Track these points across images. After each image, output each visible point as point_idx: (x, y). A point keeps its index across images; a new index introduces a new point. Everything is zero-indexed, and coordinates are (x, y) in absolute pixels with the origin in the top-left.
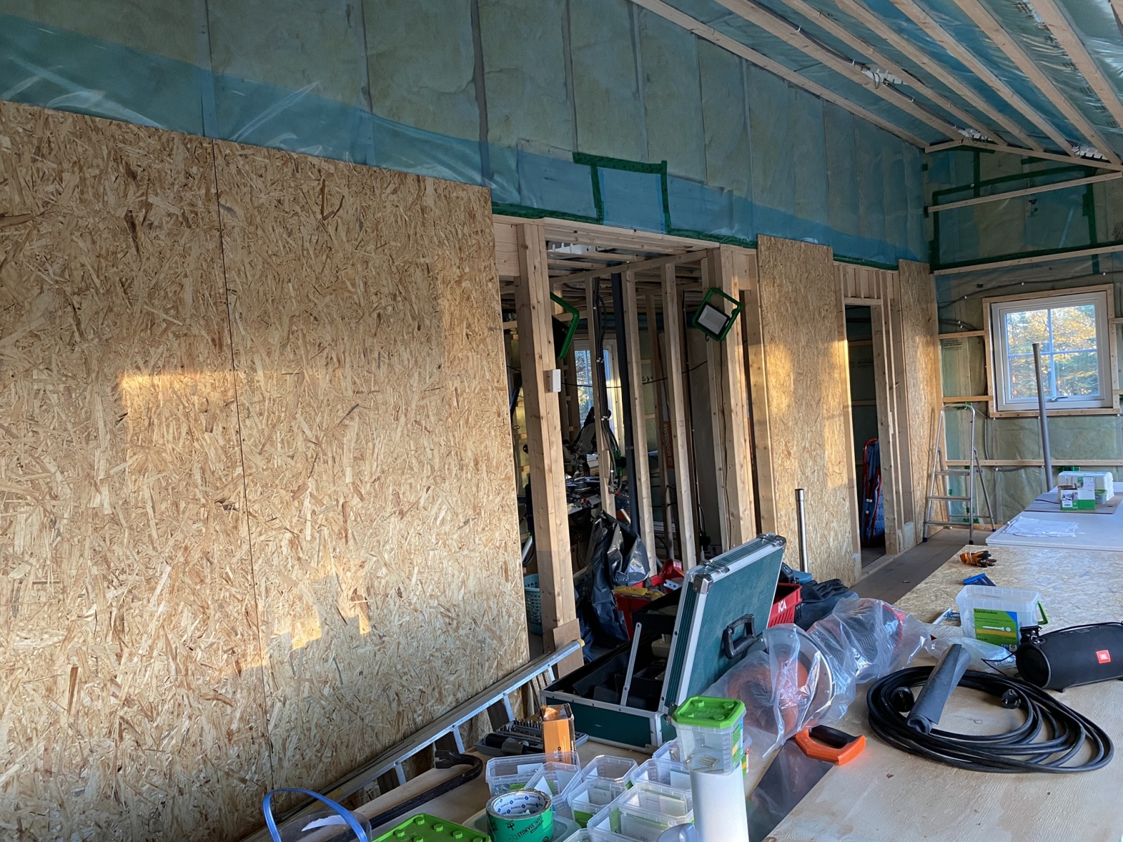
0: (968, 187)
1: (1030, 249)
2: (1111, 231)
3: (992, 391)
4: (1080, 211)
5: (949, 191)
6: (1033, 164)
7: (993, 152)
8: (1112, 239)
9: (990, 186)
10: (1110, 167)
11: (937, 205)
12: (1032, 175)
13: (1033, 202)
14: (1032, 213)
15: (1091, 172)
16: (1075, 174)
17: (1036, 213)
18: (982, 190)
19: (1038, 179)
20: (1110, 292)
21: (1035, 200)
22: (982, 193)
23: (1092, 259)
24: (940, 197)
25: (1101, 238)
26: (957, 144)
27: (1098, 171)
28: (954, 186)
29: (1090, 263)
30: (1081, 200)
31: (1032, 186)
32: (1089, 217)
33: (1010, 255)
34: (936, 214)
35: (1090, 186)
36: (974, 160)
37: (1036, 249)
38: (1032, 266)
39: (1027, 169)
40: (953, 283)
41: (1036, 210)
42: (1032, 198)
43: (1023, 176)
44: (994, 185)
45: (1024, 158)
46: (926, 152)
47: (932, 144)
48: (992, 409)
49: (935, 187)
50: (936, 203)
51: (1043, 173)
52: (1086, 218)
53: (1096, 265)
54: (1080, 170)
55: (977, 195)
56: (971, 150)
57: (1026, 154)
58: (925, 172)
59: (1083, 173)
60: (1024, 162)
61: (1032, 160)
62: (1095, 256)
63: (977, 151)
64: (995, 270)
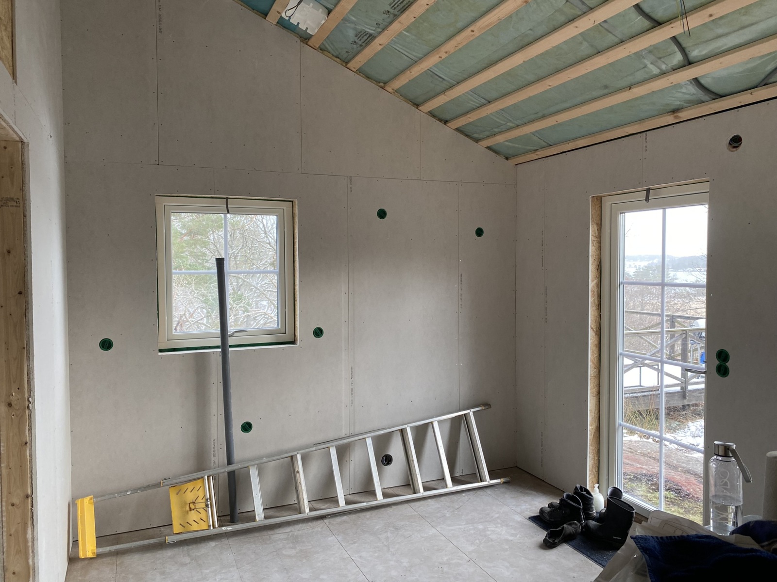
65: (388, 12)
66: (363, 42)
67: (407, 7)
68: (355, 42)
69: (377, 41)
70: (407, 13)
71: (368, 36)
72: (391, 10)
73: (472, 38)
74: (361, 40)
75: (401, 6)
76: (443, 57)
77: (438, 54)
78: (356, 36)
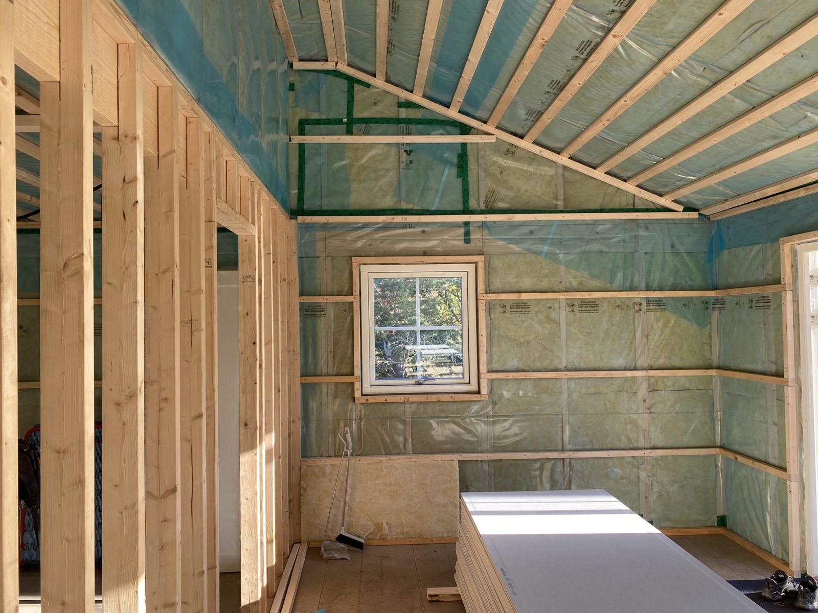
0: (339, 122)
1: (404, 206)
2: (482, 200)
3: (357, 372)
4: (454, 171)
5: (318, 122)
6: (410, 110)
7: (368, 86)
8: (483, 206)
9: (364, 125)
10: (485, 127)
11: (304, 135)
12: (409, 121)
13: (409, 153)
14: (407, 165)
15: (465, 130)
16: (449, 128)
17: (411, 166)
18: (355, 127)
19: (413, 127)
20: (481, 265)
21: (411, 151)
22: (354, 131)
23: (464, 227)
24: (307, 127)
25: (473, 204)
26: (330, 66)
27: (473, 130)
28: (324, 117)
29: (462, 231)
30: (455, 160)
31: (409, 134)
32: (464, 179)
33: (383, 210)
34: (302, 146)
35: (464, 145)
36: (348, 91)
37: (410, 206)
38: (406, 226)
39: (404, 113)
40: (319, 234)
41: (411, 162)
42: (408, 148)
43: (398, 121)
44: (370, 124)
45: (401, 100)
46: (295, 67)
47: (300, 60)
48: (357, 394)
49: (301, 114)
50: (302, 132)
51: (419, 122)
52: (460, 179)
53: (467, 234)
54: (456, 126)
55: (349, 132)
56: (345, 79)
57: (404, 95)
58: (291, 93)
59: (457, 130)
60: (400, 105)
61: (409, 104)
62: (467, 224)
63: (352, 80)
64: (366, 225)
65: (549, 92)
66: (534, 118)
67: (564, 87)
68: (527, 119)
69: (545, 116)
70: (564, 92)
71: (537, 113)
72: (551, 91)
73: (628, 107)
74: (531, 116)
75: (558, 86)
76: (606, 125)
77: (601, 122)
78: (527, 114)
